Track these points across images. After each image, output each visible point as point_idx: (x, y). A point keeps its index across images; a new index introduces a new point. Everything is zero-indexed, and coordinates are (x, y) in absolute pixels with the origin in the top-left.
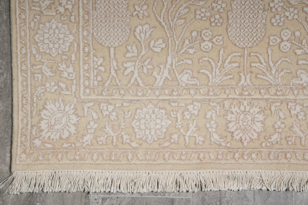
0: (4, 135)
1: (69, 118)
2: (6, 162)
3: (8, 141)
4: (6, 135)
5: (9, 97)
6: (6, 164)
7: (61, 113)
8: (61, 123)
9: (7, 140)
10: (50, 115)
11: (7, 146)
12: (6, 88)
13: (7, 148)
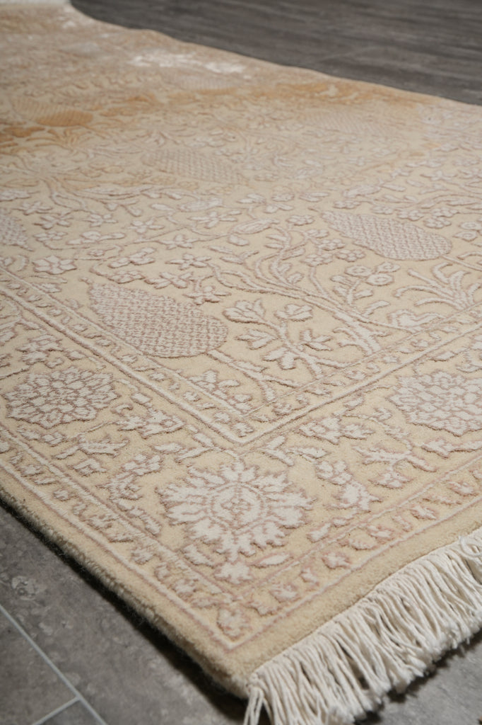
0: (111, 641)
1: (257, 487)
2: (189, 702)
3: (137, 648)
4: (116, 639)
5: (40, 554)
6: (196, 710)
7: (222, 490)
8: (249, 504)
9: (132, 649)
10: (200, 507)
11: (146, 662)
12: (16, 543)
13: (153, 666)
